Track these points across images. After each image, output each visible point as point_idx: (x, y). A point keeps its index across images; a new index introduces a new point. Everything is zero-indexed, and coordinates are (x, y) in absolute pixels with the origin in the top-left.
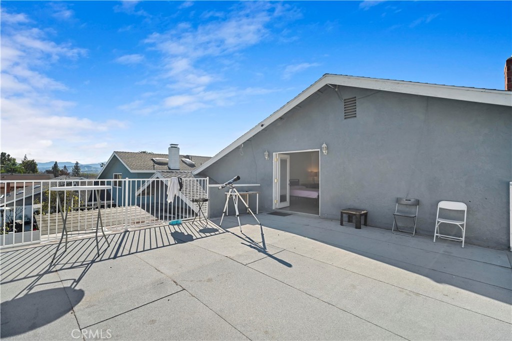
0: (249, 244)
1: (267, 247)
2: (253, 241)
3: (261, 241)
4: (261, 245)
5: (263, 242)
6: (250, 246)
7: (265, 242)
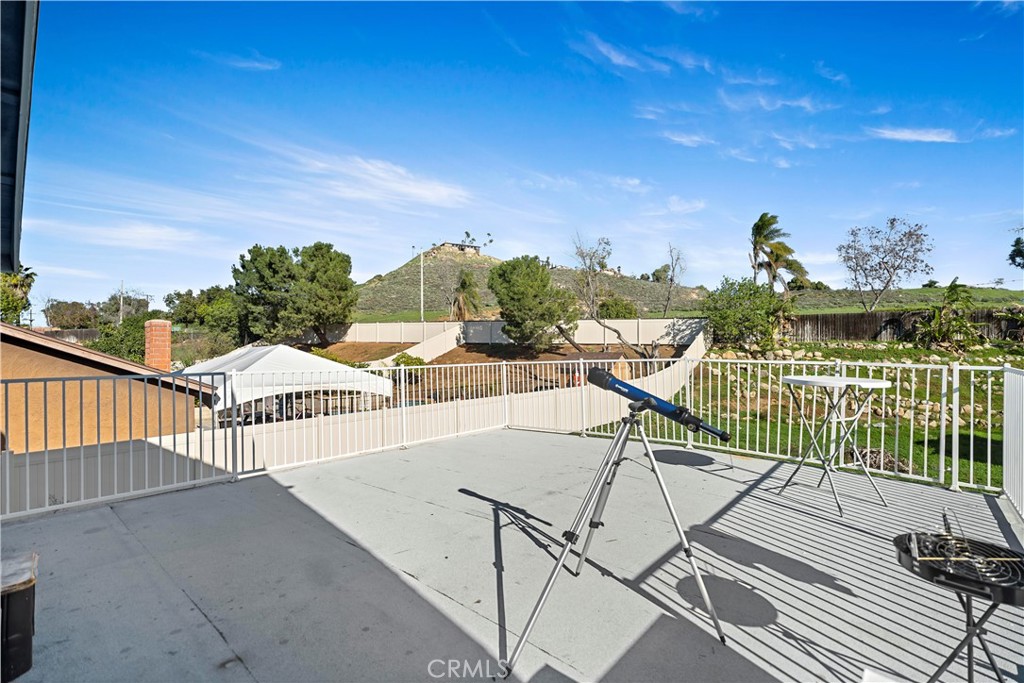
0: (531, 521)
1: (491, 513)
2: (523, 529)
3: (503, 531)
4: (504, 519)
5: (497, 528)
6: (529, 516)
7: (493, 523)
